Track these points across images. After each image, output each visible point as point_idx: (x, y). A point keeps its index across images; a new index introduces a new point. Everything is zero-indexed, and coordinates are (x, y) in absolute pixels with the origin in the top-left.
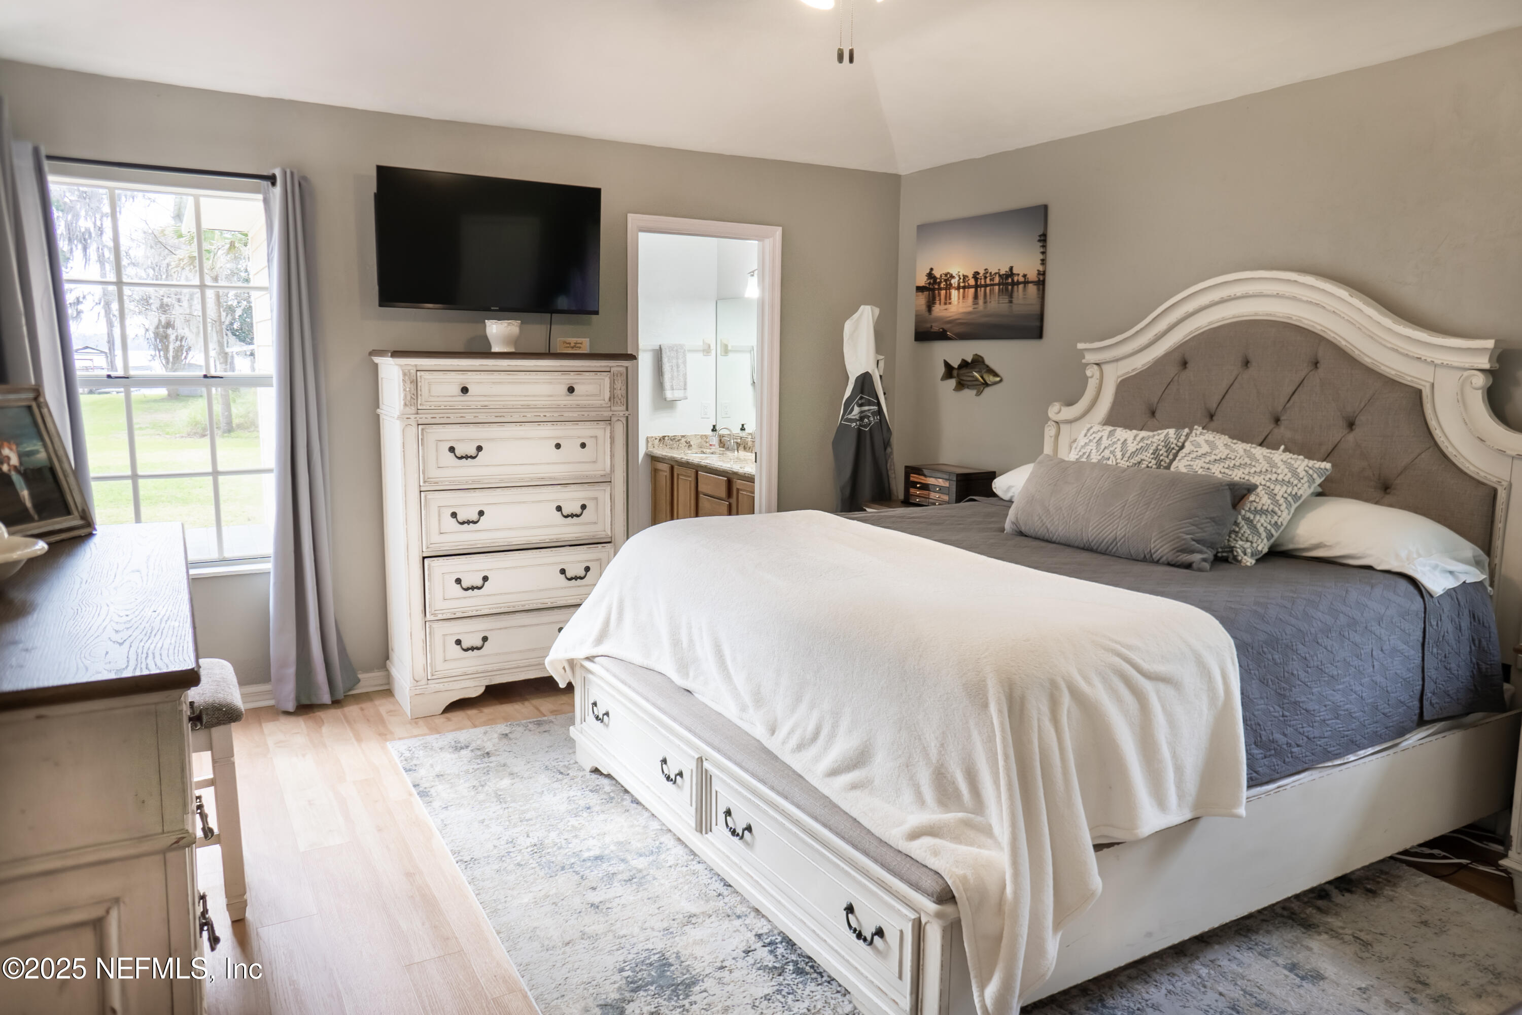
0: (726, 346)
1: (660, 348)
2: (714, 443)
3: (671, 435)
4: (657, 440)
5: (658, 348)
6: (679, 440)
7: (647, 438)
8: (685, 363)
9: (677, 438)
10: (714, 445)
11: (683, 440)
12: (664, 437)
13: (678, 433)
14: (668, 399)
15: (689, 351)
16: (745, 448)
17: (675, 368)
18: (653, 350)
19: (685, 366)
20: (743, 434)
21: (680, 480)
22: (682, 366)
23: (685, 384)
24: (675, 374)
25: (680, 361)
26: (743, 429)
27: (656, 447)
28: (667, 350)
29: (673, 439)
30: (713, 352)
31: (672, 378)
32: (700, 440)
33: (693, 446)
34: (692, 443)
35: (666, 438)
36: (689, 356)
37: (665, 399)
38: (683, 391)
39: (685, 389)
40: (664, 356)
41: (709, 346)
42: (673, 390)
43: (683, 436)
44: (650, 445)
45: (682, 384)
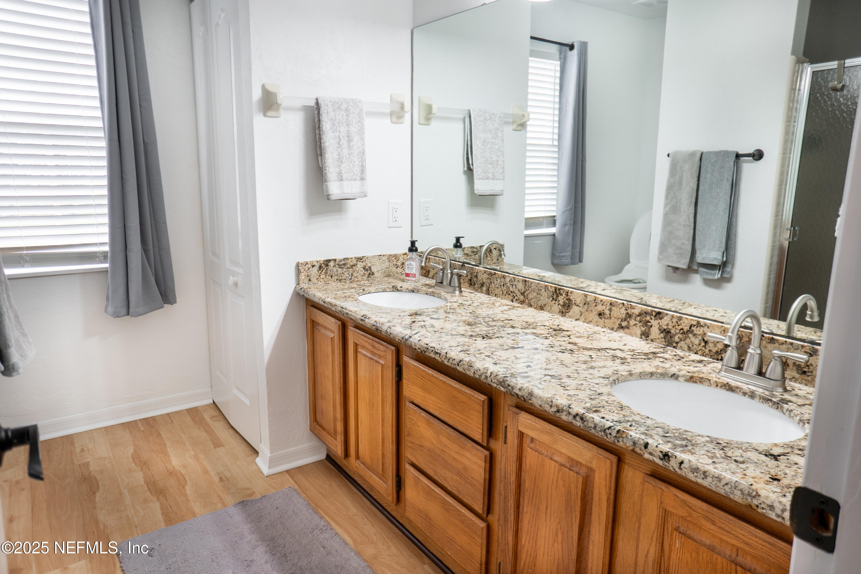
0: (429, 108)
1: (317, 103)
2: (414, 271)
3: (339, 256)
4: (315, 269)
5: (312, 103)
6: (352, 266)
7: (298, 265)
8: (361, 132)
9: (350, 263)
10: (414, 276)
11: (360, 265)
12: (327, 262)
13: (352, 254)
14: (333, 197)
15: (370, 114)
16: (471, 283)
17: (344, 142)
18: (306, 108)
19: (362, 139)
20: (459, 254)
21: (360, 356)
22: (356, 138)
23: (363, 171)
24: (345, 151)
25: (354, 129)
26: (458, 245)
27: (314, 280)
28: (330, 109)
29: (343, 264)
30: (408, 116)
31: (340, 160)
32: (387, 263)
33: (376, 274)
34: (374, 269)
35: (332, 264)
36: (369, 122)
37: (328, 197)
38: (359, 182)
39: (362, 179)
40: (324, 118)
41: (402, 107)
42: (342, 180)
43: (359, 259)
44: (302, 277)
45: (357, 169)
